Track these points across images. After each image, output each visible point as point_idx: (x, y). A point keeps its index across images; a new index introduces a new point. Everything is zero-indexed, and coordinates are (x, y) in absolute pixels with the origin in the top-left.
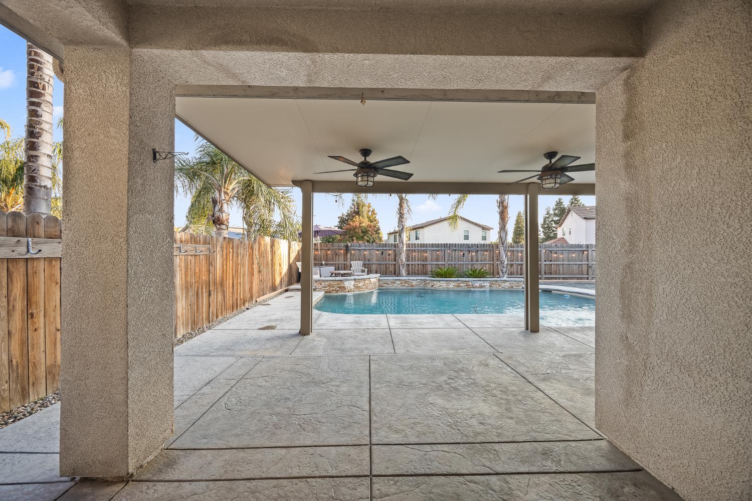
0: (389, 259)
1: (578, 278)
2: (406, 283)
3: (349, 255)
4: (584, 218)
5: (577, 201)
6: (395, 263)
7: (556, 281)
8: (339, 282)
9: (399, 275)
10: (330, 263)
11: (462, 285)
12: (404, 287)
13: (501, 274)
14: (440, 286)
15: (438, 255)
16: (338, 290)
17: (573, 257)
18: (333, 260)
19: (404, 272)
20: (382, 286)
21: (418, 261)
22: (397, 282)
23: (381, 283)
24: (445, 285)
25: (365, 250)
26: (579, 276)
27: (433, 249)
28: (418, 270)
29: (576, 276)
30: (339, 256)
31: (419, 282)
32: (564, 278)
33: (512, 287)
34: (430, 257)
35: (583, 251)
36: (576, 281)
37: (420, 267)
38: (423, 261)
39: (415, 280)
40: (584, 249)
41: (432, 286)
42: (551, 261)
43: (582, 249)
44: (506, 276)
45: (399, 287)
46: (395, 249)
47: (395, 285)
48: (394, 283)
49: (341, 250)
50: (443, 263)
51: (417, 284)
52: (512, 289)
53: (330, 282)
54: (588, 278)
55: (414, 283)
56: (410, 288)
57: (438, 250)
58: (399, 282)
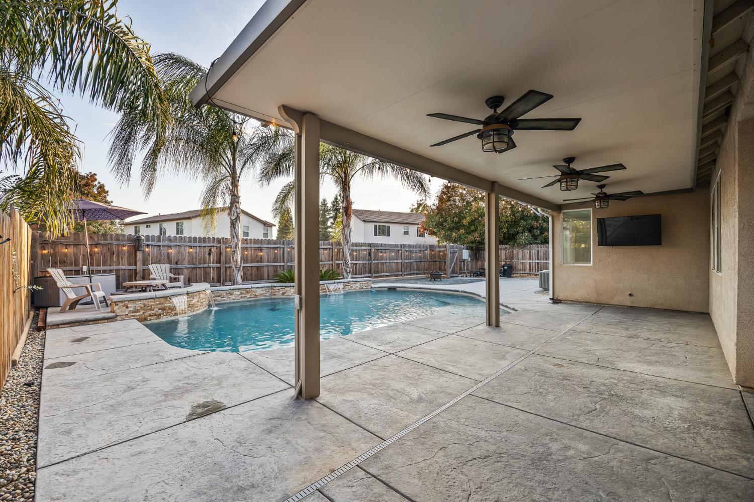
0: (209, 260)
1: (396, 276)
2: (248, 293)
3: (139, 255)
4: (364, 221)
5: (338, 204)
6: (219, 265)
7: (381, 279)
8: (162, 300)
9: (233, 281)
10: (99, 268)
12: (245, 299)
13: (345, 274)
15: (275, 255)
16: (160, 315)
17: (392, 256)
18: (105, 264)
19: (239, 277)
21: (251, 263)
22: (235, 293)
25: (170, 247)
26: (396, 273)
27: (269, 246)
28: (251, 275)
29: (395, 273)
30: (118, 256)
31: (265, 290)
32: (387, 276)
34: (266, 257)
35: (399, 250)
36: (394, 278)
37: (254, 270)
38: (258, 262)
39: (260, 289)
40: (399, 248)
41: (283, 293)
42: (378, 260)
43: (397, 249)
44: (350, 276)
45: (240, 299)
46: (219, 245)
47: (233, 297)
49: (124, 245)
50: (282, 264)
51: (262, 293)
52: (362, 290)
53: (145, 302)
54: (402, 275)
55: (259, 292)
56: (253, 299)
57: (276, 248)
58: (238, 293)
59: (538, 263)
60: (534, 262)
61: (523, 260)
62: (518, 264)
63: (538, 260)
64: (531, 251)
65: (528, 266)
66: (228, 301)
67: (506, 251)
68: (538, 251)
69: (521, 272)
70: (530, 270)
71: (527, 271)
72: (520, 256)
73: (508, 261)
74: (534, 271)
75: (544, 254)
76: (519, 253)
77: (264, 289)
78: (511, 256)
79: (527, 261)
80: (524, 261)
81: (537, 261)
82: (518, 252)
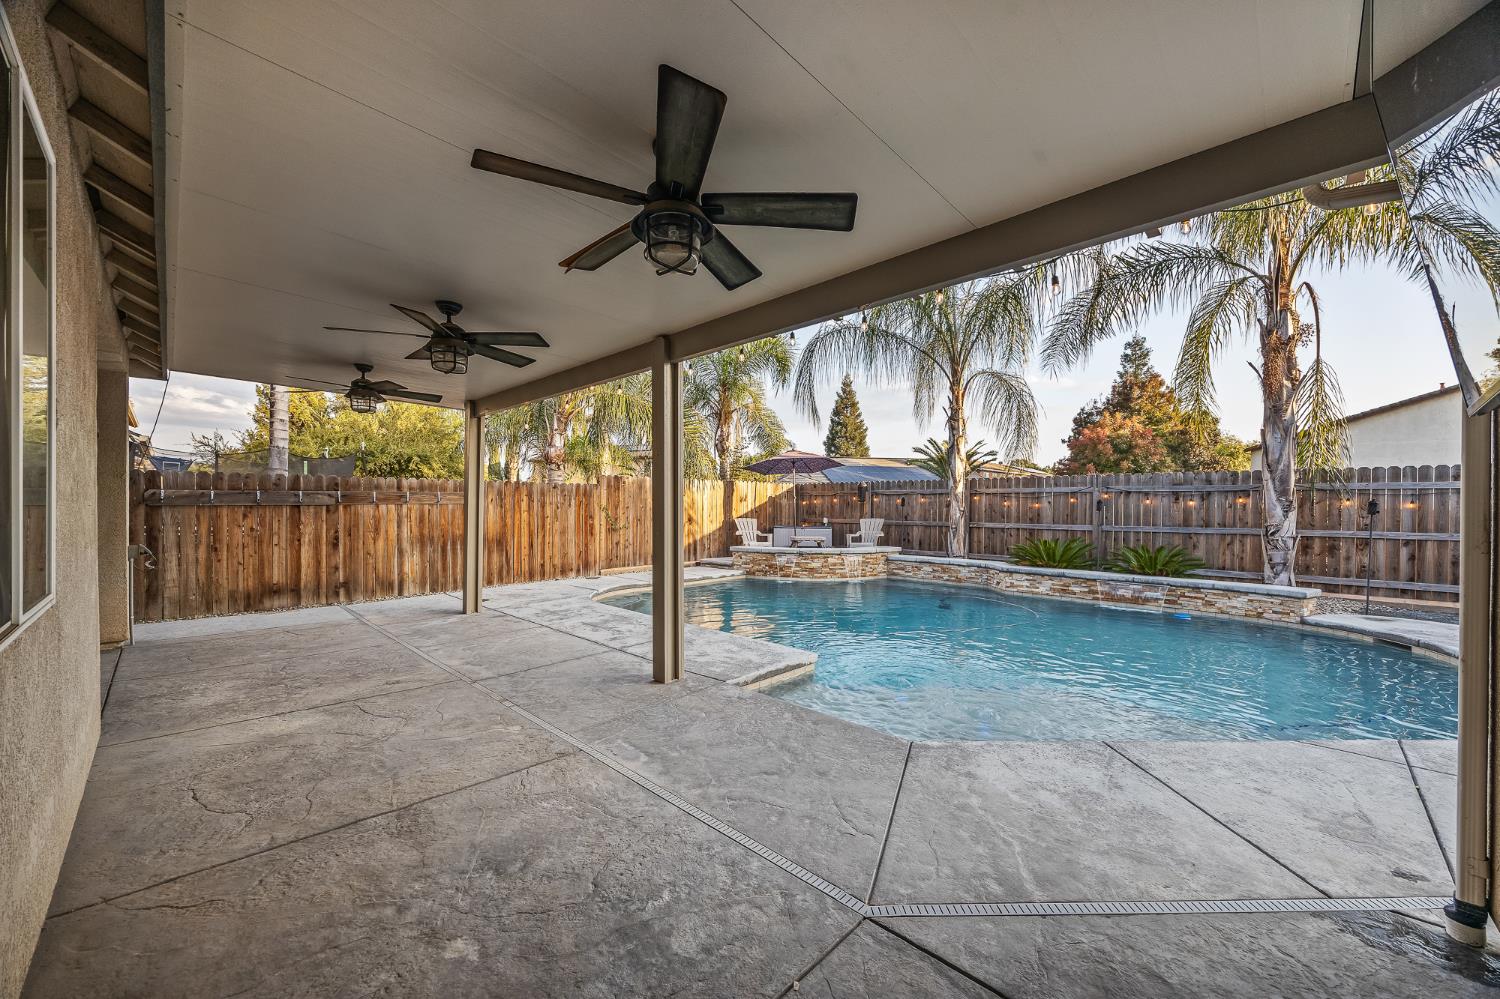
2: (944, 571)
8: (769, 556)
9: (942, 550)
10: (837, 520)
11: (1077, 589)
12: (940, 582)
14: (1012, 586)
18: (842, 516)
20: (894, 574)
21: (1018, 521)
22: (925, 568)
23: (892, 566)
24: (1026, 583)
27: (1057, 489)
30: (852, 507)
31: (975, 571)
33: (1260, 615)
34: (1050, 513)
37: (1024, 536)
38: (1031, 521)
39: (965, 567)
45: (929, 579)
48: (920, 568)
49: (854, 495)
55: (964, 573)
56: (954, 584)
57: (1074, 494)
58: (928, 569)
66: (915, 579)
77: (973, 569)
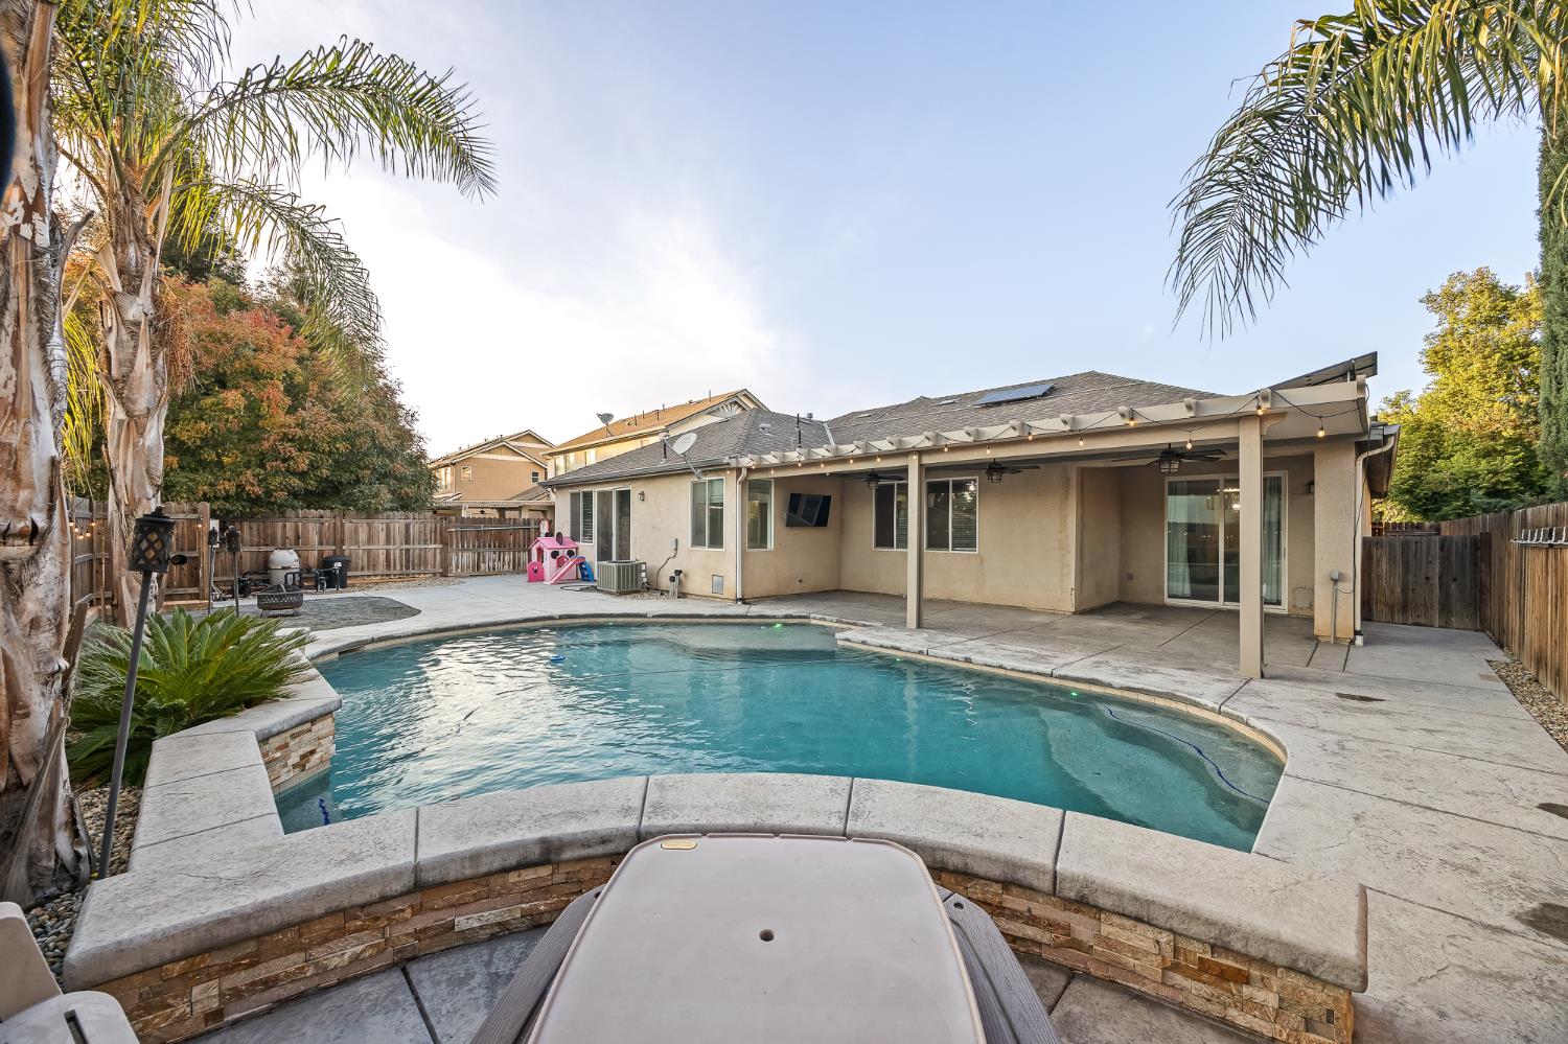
59: (408, 550)
60: (396, 550)
61: (369, 544)
62: (357, 555)
63: (407, 543)
64: (392, 526)
65: (382, 557)
67: (322, 524)
68: (407, 527)
69: (366, 573)
70: (388, 567)
71: (381, 569)
72: (363, 536)
73: (329, 549)
74: (398, 568)
75: (420, 532)
76: (360, 530)
78: (338, 537)
79: (380, 549)
80: (371, 547)
81: (407, 547)
82: (356, 528)
